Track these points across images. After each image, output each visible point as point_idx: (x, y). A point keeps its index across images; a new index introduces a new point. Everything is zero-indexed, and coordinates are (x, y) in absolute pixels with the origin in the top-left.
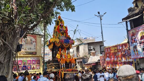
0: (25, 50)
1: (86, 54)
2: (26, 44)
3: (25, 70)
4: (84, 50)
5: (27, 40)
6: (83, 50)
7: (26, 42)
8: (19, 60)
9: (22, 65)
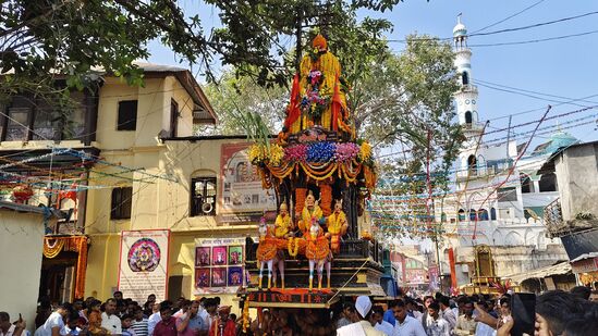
0: (234, 207)
1: (584, 205)
2: (240, 179)
3: (237, 284)
4: (572, 183)
5: (242, 163)
6: (567, 185)
7: (240, 173)
8: (217, 245)
9: (227, 266)
